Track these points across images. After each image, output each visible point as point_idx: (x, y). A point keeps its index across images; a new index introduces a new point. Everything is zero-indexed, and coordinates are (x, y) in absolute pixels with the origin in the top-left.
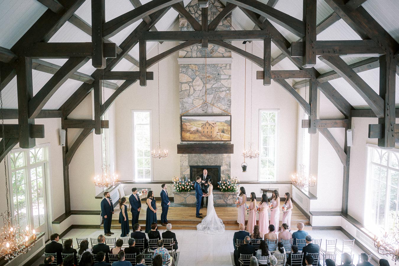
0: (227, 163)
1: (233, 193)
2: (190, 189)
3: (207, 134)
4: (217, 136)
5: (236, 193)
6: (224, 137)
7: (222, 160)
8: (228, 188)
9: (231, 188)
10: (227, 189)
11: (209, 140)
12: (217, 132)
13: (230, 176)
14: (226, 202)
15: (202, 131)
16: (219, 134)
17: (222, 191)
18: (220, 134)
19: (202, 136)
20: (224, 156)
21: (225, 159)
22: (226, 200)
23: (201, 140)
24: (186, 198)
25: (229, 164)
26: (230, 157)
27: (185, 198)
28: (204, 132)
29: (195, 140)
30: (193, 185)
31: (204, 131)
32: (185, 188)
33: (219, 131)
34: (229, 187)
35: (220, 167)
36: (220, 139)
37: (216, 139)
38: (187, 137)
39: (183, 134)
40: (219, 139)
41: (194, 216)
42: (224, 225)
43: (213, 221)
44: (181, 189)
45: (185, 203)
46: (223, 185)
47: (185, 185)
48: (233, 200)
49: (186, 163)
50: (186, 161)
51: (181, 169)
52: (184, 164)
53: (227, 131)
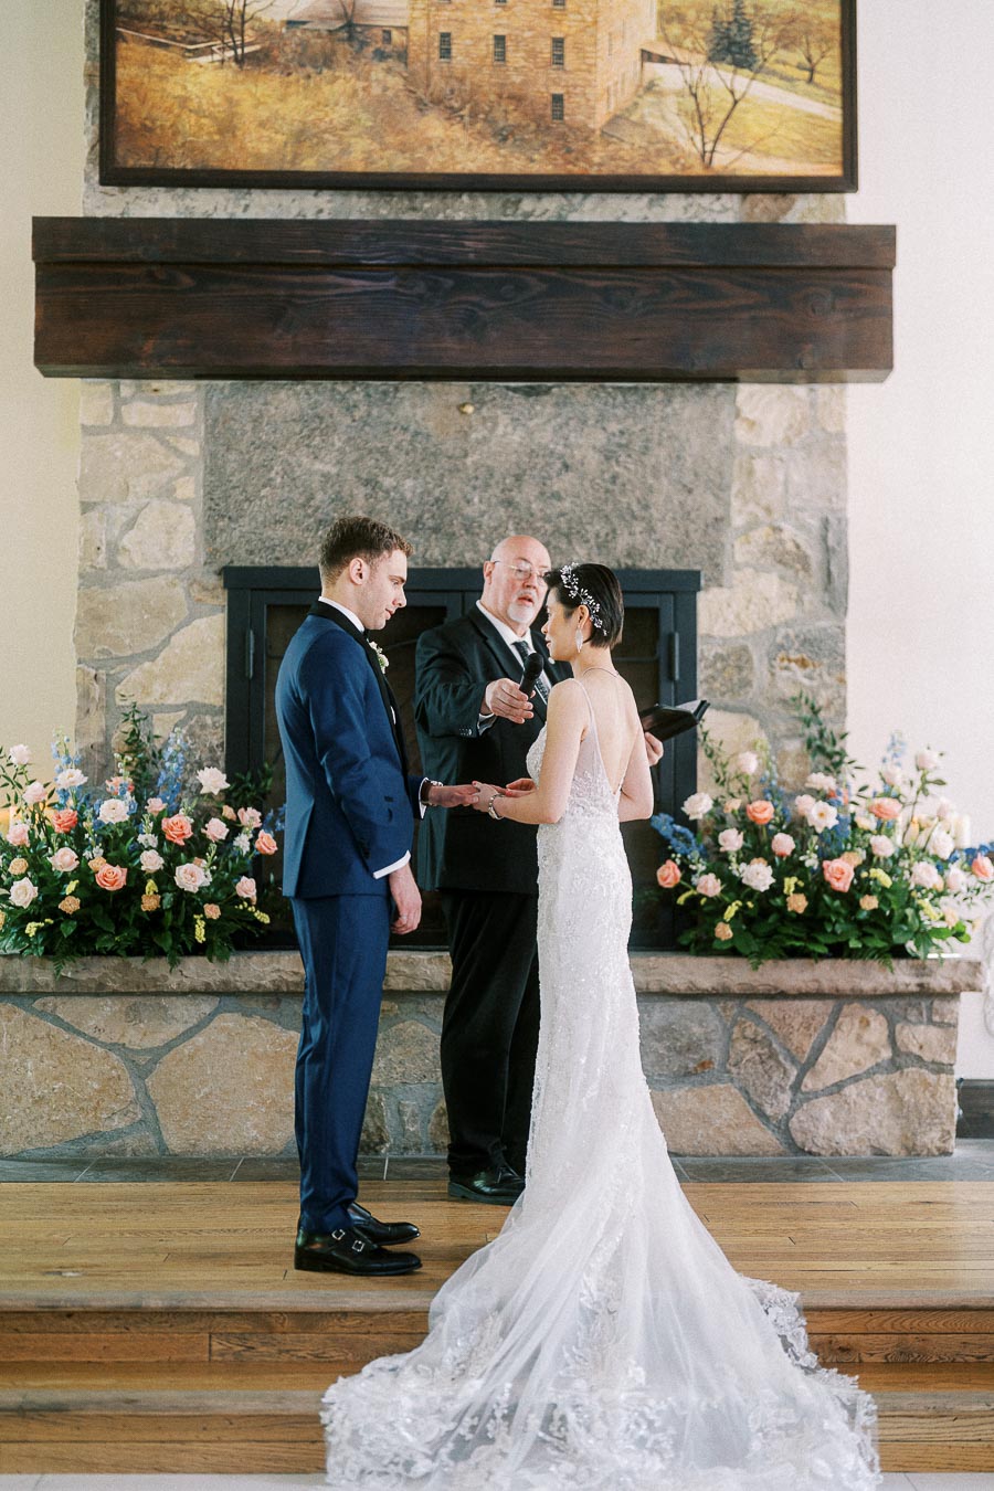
0: (786, 536)
1: (901, 976)
2: (213, 911)
3: (486, 78)
4: (647, 110)
5: (939, 981)
6: (751, 122)
7: (720, 489)
8: (816, 886)
9: (862, 886)
10: (798, 903)
11: (516, 163)
12: (647, 56)
13: (832, 728)
14: (783, 1128)
15: (419, 29)
16: (669, 76)
17: (724, 932)
18: (692, 75)
19: (421, 106)
20: (742, 434)
21: (760, 466)
22: (786, 1098)
23: (398, 163)
24: (157, 1054)
25: (815, 556)
26: (830, 449)
27: (142, 1065)
28: (446, 52)
29: (309, 164)
30: (267, 843)
31: (446, 38)
32: (137, 879)
33: (675, 30)
34: (841, 873)
35: (682, 587)
36: (684, 149)
37: (626, 157)
38: (189, 122)
39: (123, 73)
40: (666, 148)
41: (264, 1256)
42: (845, 1386)
43: (637, 1294)
44: (70, 905)
45: (131, 1142)
46: (746, 856)
47: (147, 838)
48: (893, 1087)
49: (170, 531)
50: (167, 492)
51: (92, 618)
52: (142, 548)
53: (785, 40)
